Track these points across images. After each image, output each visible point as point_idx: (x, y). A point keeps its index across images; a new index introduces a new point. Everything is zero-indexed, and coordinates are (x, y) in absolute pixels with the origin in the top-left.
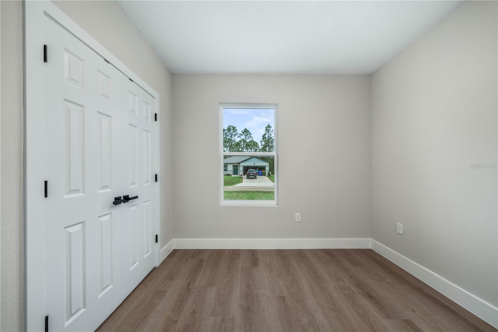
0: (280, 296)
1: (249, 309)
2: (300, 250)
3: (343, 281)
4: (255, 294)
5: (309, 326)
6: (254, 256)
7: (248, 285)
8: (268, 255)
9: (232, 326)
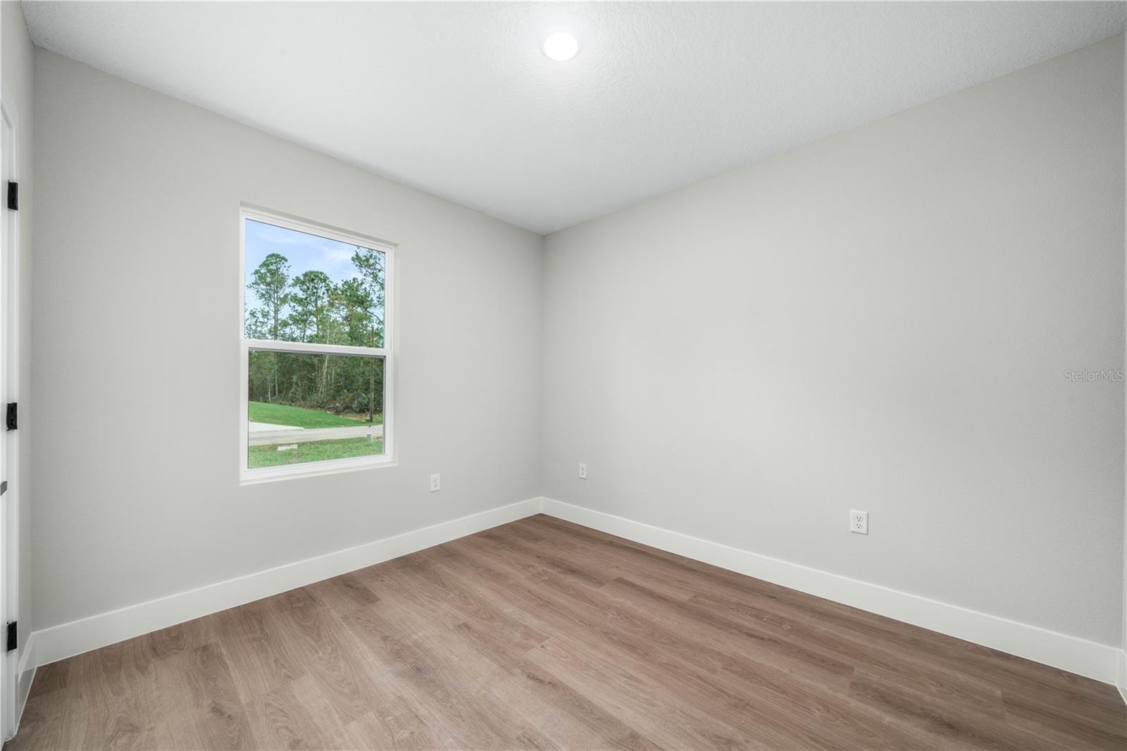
0: (459, 626)
1: (419, 670)
2: (441, 546)
3: (532, 566)
4: (411, 644)
5: (525, 639)
6: (351, 587)
7: (385, 638)
8: (384, 574)
9: (410, 710)
